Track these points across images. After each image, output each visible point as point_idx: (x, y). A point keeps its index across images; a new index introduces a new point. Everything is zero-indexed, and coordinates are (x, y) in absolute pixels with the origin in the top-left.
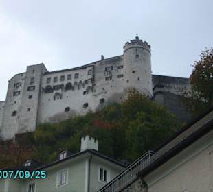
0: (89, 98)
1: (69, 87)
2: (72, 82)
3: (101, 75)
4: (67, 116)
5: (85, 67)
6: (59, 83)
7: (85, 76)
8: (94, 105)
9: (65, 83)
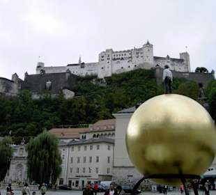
0: (130, 64)
1: (122, 59)
2: (123, 57)
3: (134, 55)
4: (122, 71)
5: (129, 51)
6: (118, 57)
7: (128, 55)
8: (132, 68)
9: (121, 57)
